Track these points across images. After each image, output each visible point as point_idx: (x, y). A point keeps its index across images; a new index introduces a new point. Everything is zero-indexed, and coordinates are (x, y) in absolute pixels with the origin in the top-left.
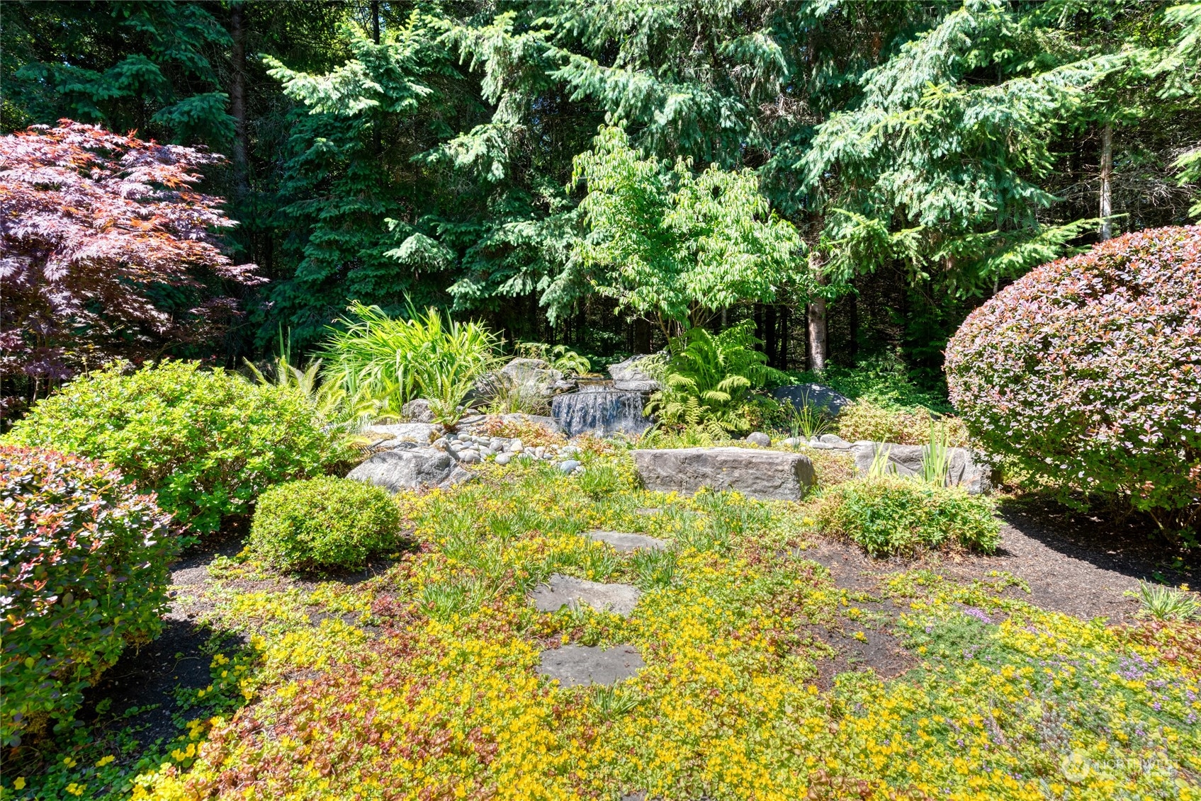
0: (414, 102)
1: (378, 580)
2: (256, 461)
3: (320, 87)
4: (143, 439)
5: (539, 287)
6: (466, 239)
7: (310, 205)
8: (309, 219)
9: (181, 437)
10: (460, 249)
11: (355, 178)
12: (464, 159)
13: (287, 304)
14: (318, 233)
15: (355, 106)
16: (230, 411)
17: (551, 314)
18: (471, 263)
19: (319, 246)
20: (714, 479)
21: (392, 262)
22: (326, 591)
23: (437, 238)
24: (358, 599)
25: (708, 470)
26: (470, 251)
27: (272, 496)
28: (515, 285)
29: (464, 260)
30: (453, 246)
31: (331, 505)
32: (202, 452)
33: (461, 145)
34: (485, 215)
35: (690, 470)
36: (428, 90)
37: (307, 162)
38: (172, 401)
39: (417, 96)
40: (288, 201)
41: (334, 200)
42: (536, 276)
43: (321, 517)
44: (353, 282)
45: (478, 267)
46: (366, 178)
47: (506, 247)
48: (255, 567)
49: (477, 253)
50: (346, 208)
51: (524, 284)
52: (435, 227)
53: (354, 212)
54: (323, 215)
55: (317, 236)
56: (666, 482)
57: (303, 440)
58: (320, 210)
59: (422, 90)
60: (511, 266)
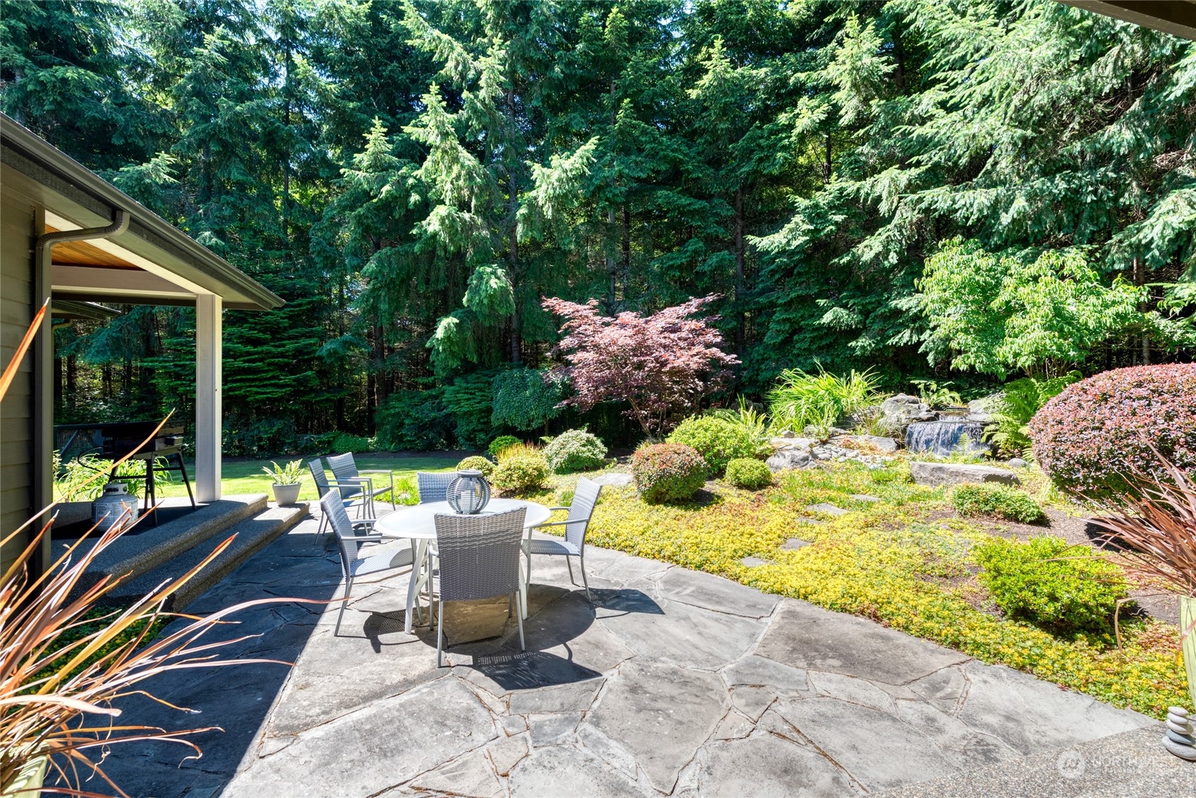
0: (833, 228)
1: (759, 492)
2: (728, 451)
3: (776, 240)
4: (699, 442)
5: (922, 339)
6: (870, 307)
7: (773, 295)
8: (773, 305)
9: (708, 442)
10: (865, 313)
11: (799, 274)
12: (868, 256)
13: (760, 358)
14: (777, 314)
15: (795, 243)
16: (721, 434)
17: (930, 358)
18: (872, 323)
19: (778, 322)
20: (948, 481)
21: (821, 327)
22: (744, 492)
23: (848, 309)
24: (753, 496)
25: (944, 476)
26: (872, 315)
27: (732, 462)
28: (905, 337)
29: (868, 322)
30: (861, 312)
31: (748, 467)
32: (713, 447)
33: (866, 247)
34: (888, 288)
35: (936, 474)
36: (843, 217)
37: (772, 270)
38: (706, 430)
39: (836, 223)
40: (761, 294)
41: (787, 290)
42: (921, 331)
43: (744, 470)
44: (797, 342)
45: (876, 327)
46: (807, 273)
47: (898, 312)
48: (727, 483)
49: (876, 316)
50: (793, 295)
51: (911, 337)
52: (847, 303)
53: (799, 296)
54: (780, 301)
55: (777, 316)
56: (925, 480)
57: (744, 445)
58: (779, 298)
59: (839, 218)
60: (901, 324)
